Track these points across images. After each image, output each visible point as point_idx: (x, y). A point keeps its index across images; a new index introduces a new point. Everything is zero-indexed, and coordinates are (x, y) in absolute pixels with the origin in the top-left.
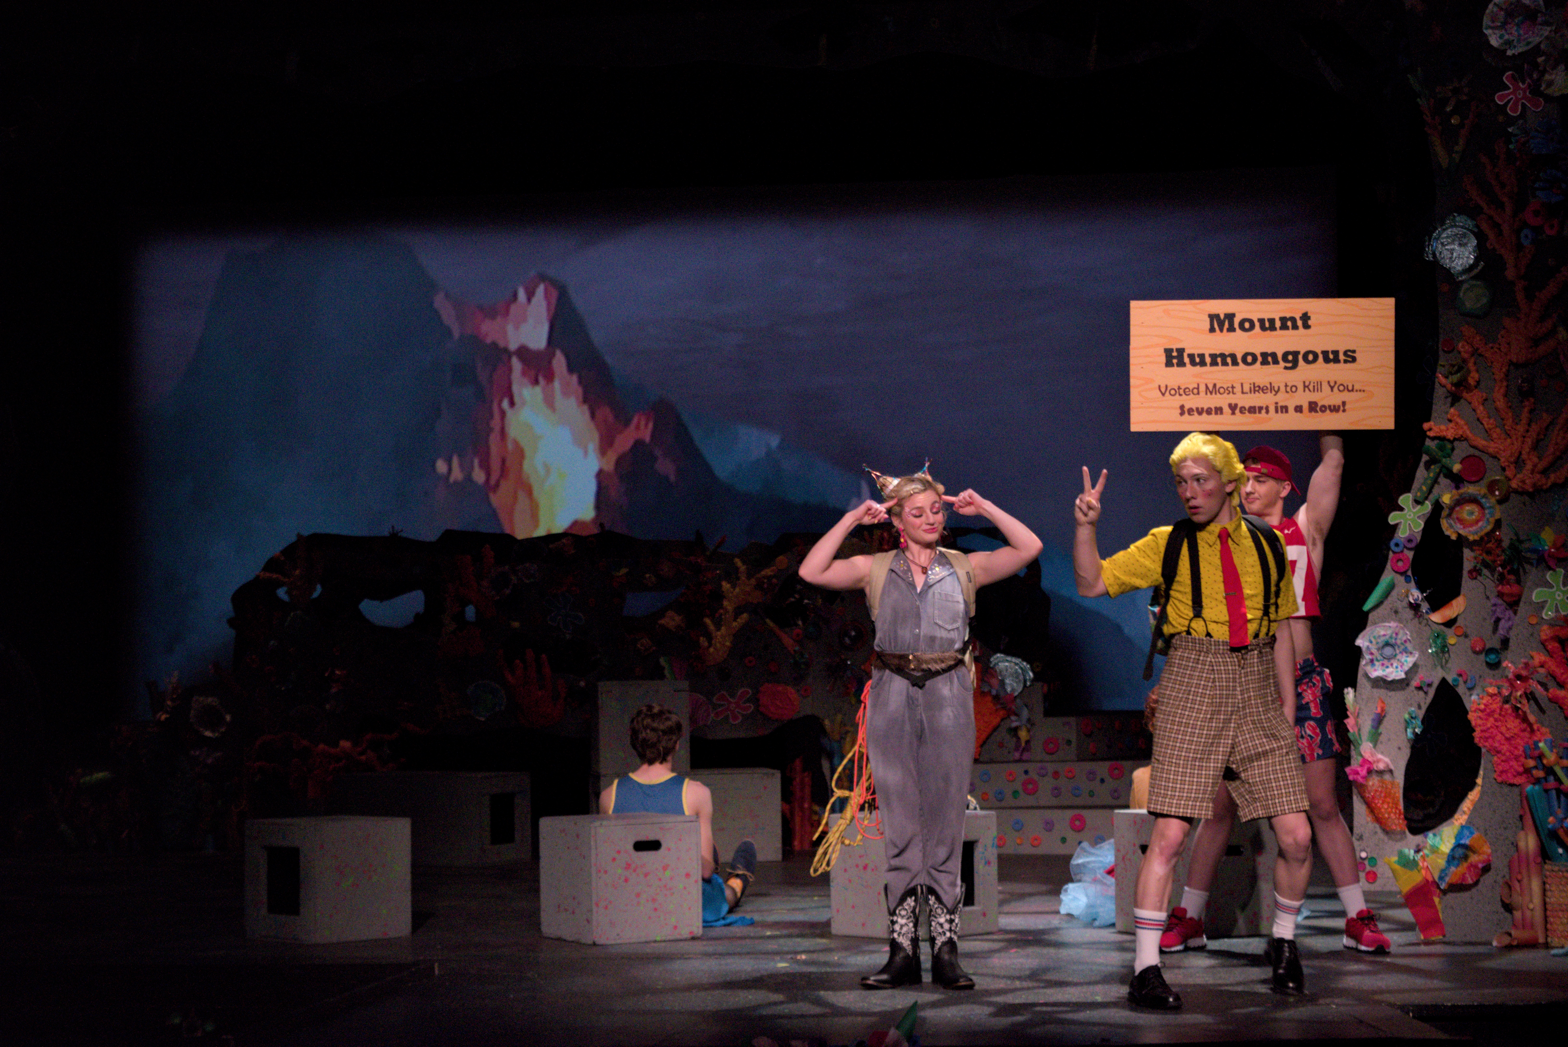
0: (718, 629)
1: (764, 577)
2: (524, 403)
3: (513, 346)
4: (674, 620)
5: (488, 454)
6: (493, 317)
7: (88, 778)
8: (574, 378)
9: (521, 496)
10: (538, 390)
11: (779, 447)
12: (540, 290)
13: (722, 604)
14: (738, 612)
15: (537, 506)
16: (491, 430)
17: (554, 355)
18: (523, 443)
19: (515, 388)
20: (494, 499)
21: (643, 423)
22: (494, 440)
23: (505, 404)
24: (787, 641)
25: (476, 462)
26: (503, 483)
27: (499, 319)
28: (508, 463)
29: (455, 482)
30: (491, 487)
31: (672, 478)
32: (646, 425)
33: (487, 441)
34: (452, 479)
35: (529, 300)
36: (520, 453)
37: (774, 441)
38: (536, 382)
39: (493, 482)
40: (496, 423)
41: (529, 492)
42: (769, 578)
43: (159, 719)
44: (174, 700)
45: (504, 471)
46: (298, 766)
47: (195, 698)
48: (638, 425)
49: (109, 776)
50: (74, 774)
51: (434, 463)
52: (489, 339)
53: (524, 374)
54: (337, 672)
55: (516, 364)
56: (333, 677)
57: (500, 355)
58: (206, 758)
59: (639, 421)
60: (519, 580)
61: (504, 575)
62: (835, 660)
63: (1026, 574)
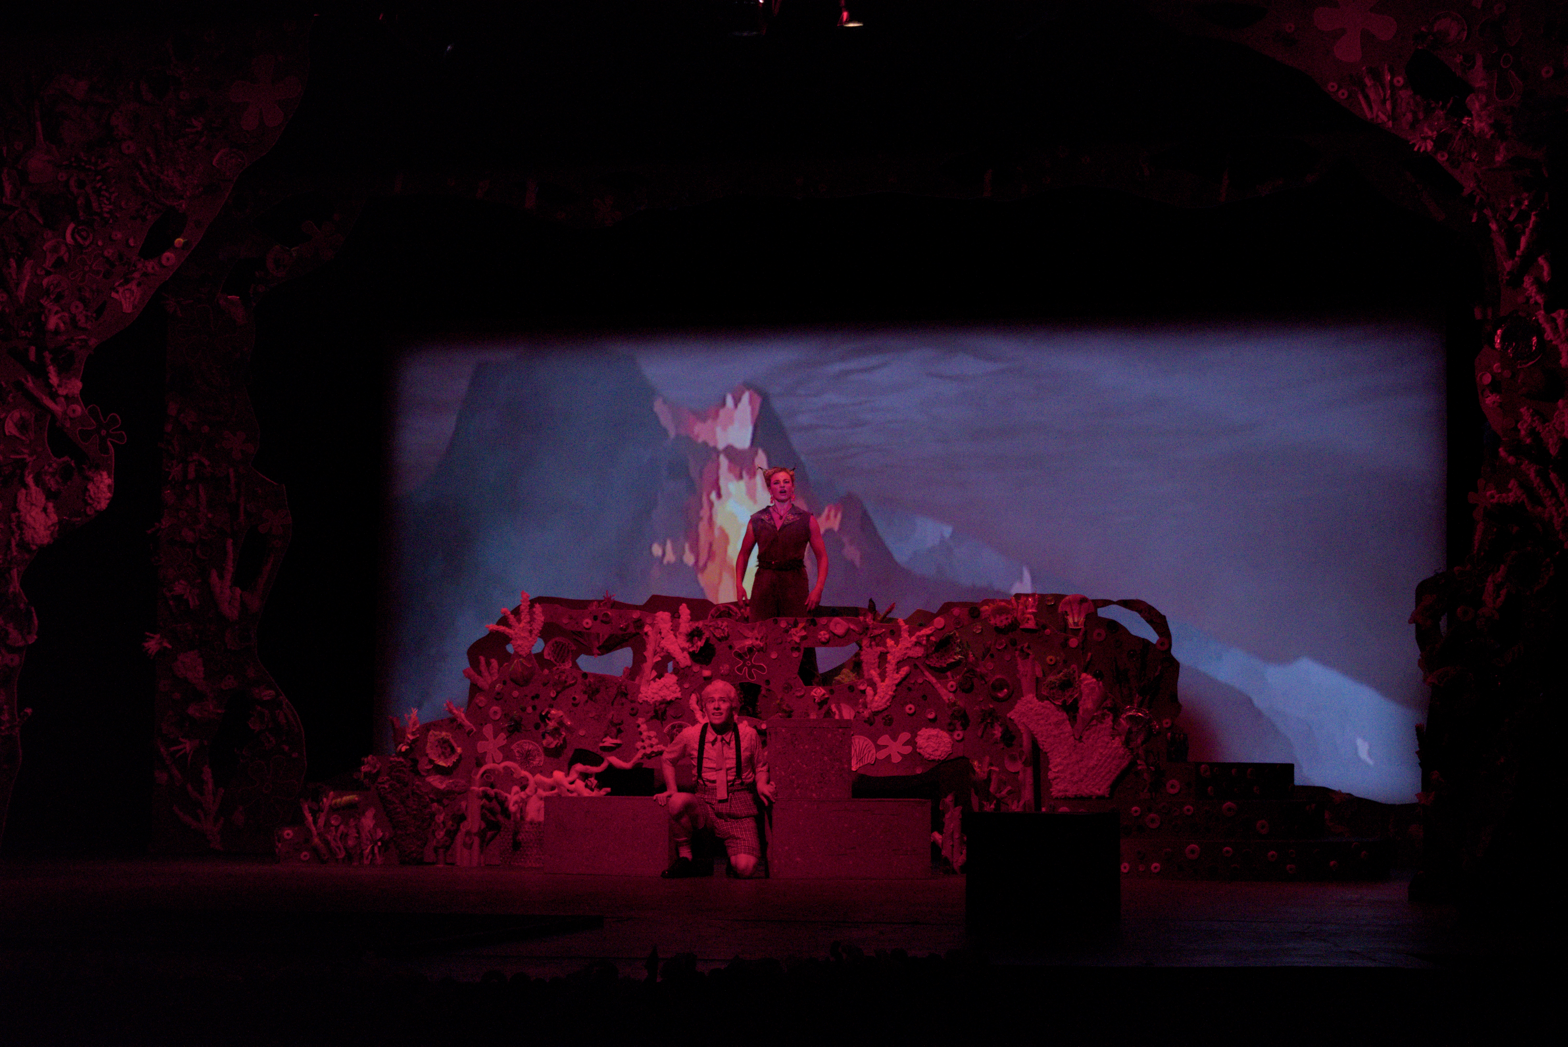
0: (883, 681)
1: (923, 636)
2: (730, 495)
3: (721, 446)
4: (849, 677)
5: (697, 536)
6: (704, 420)
7: (339, 800)
9: (725, 576)
10: (742, 484)
11: (952, 537)
12: (746, 397)
13: (886, 659)
14: (899, 664)
16: (701, 519)
17: (756, 453)
18: (727, 530)
19: (722, 482)
20: (703, 579)
21: (832, 513)
22: (703, 526)
23: (713, 496)
24: (943, 692)
25: (687, 546)
26: (709, 564)
27: (709, 422)
28: (715, 547)
29: (668, 563)
30: (699, 568)
31: (857, 563)
32: (836, 516)
33: (697, 526)
34: (665, 561)
35: (736, 406)
36: (725, 539)
37: (947, 531)
38: (740, 477)
40: (704, 513)
42: (928, 636)
43: (400, 750)
44: (413, 734)
45: (711, 555)
46: (517, 793)
47: (431, 733)
48: (828, 517)
49: (357, 799)
50: (327, 796)
51: (650, 547)
52: (700, 440)
53: (730, 470)
54: (553, 712)
55: (724, 461)
56: (549, 716)
57: (710, 453)
58: (439, 784)
59: (829, 511)
60: (712, 633)
61: (698, 629)
62: (984, 708)
63: (1158, 641)
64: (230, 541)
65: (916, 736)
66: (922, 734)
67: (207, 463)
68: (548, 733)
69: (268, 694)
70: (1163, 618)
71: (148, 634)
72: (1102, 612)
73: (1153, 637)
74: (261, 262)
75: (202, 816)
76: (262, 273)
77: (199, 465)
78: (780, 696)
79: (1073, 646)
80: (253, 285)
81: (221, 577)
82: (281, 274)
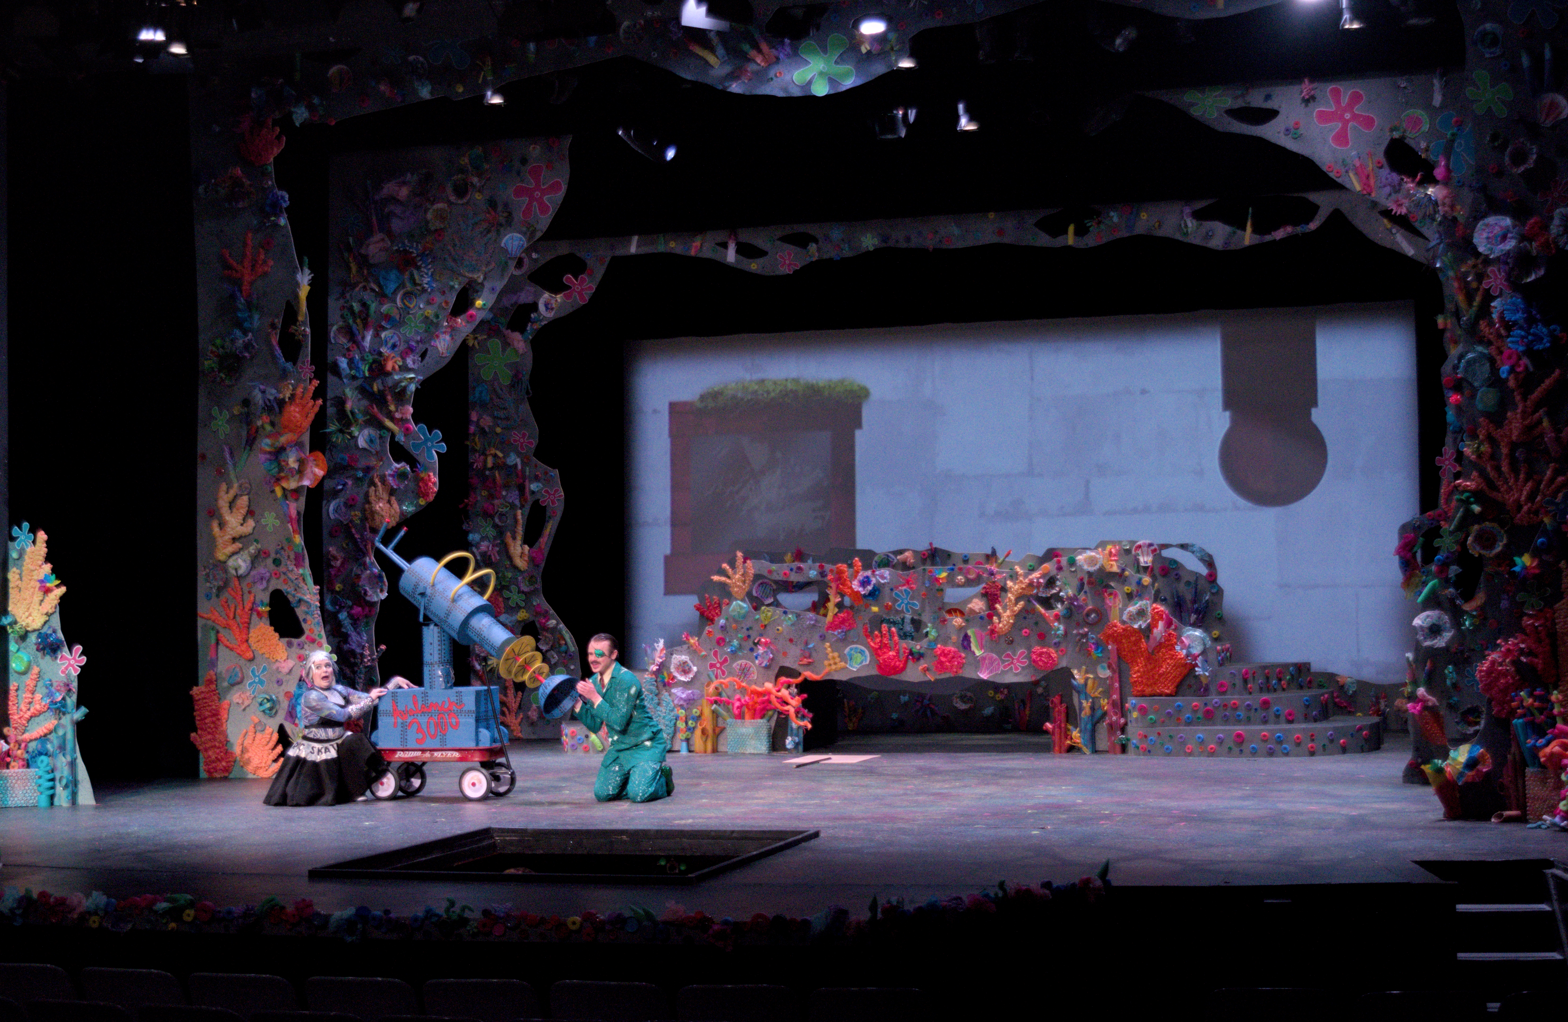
0: (1005, 611)
1: (1034, 578)
4: (978, 605)
13: (1007, 595)
14: (1018, 600)
24: (1050, 619)
43: (652, 669)
44: (661, 658)
46: (738, 700)
47: (674, 656)
54: (763, 640)
56: (759, 642)
58: (681, 694)
60: (877, 580)
61: (867, 577)
62: (1081, 631)
64: (519, 511)
65: (1031, 652)
66: (1036, 651)
67: (500, 455)
68: (759, 655)
70: (1211, 557)
72: (1168, 554)
73: (1204, 571)
74: (534, 307)
75: (507, 712)
76: (535, 314)
77: (495, 456)
78: (929, 625)
79: (1145, 584)
80: (529, 324)
81: (514, 538)
82: (550, 315)
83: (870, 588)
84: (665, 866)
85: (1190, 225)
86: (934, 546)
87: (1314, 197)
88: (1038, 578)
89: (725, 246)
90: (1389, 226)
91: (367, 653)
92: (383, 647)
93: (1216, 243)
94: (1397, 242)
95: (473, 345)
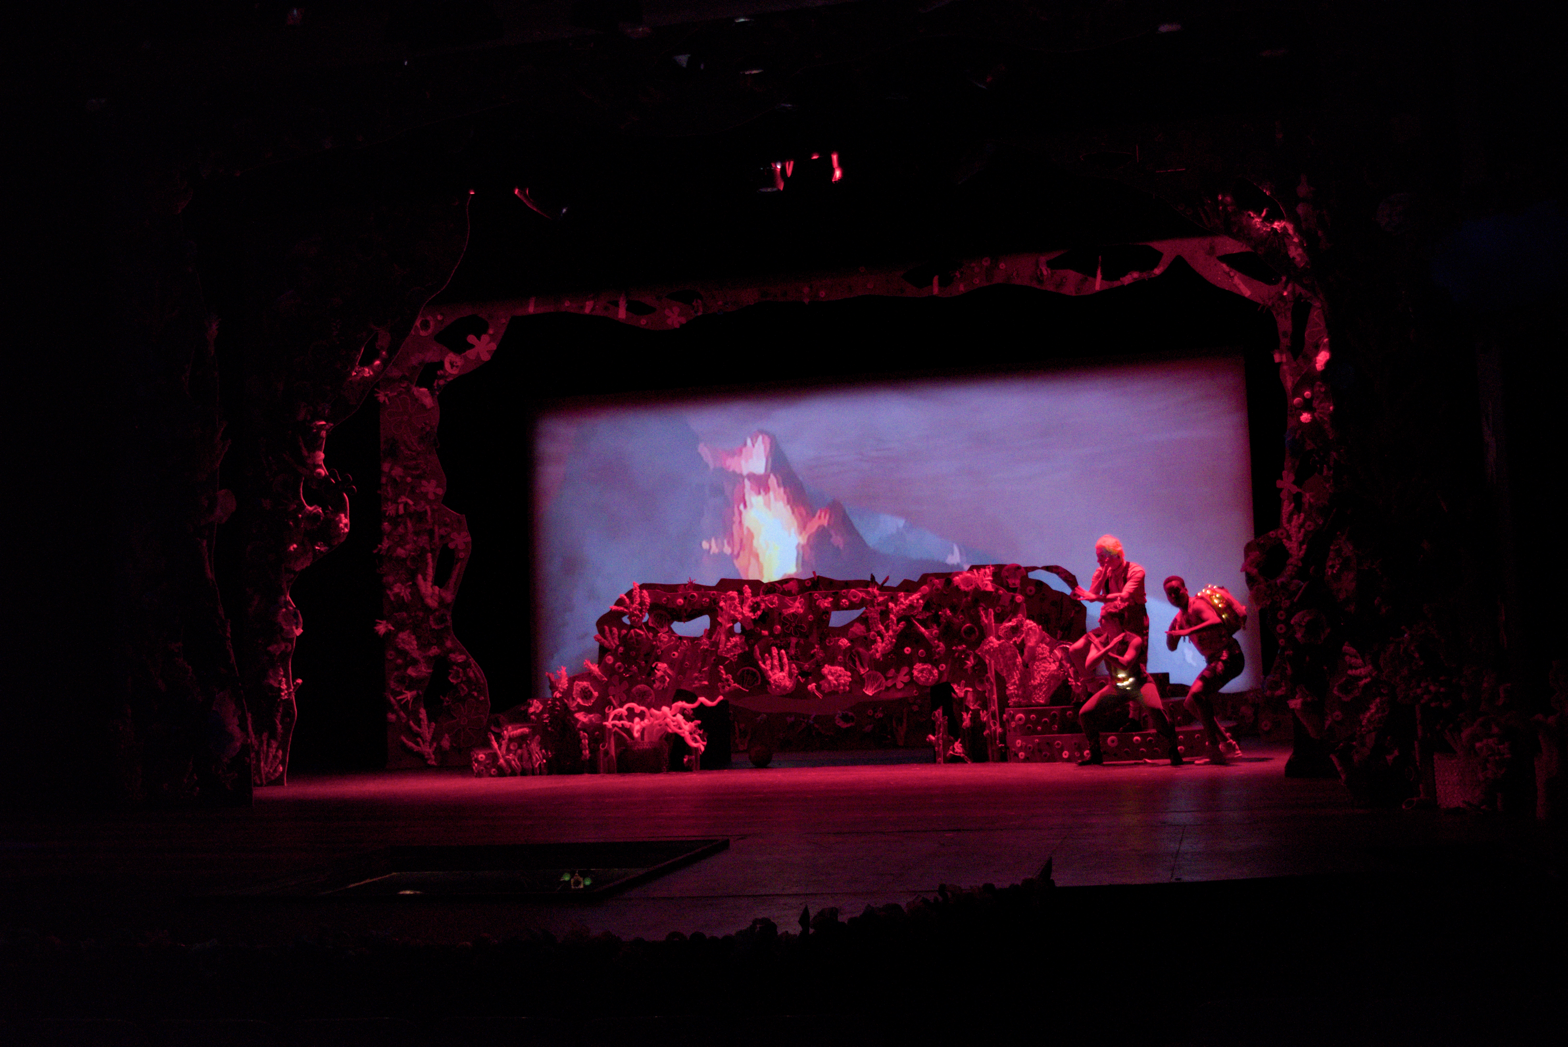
0: (887, 632)
2: (752, 506)
3: (745, 473)
4: (860, 629)
5: (732, 534)
6: (733, 456)
7: (515, 732)
8: (782, 490)
9: (753, 561)
10: (761, 498)
11: (904, 527)
12: (760, 439)
13: (889, 617)
14: (899, 621)
15: (762, 567)
16: (733, 523)
17: (769, 477)
18: (752, 529)
19: (747, 498)
20: (737, 563)
21: (823, 515)
22: (735, 528)
23: (742, 507)
24: (930, 638)
25: (725, 542)
26: (742, 554)
27: (736, 458)
28: (745, 541)
29: (714, 554)
30: (735, 556)
31: (841, 547)
32: (825, 516)
33: (731, 528)
34: (711, 553)
35: (754, 445)
36: (751, 535)
38: (759, 493)
39: (736, 553)
40: (736, 518)
41: (757, 556)
43: (556, 696)
44: (563, 684)
45: (742, 547)
46: (638, 723)
47: (575, 683)
48: (820, 517)
49: (527, 731)
50: (507, 730)
51: (701, 544)
52: (731, 470)
53: (752, 488)
54: (659, 665)
55: (747, 483)
56: (657, 668)
57: (738, 478)
58: (584, 718)
59: (821, 514)
60: (766, 605)
61: (757, 603)
62: (960, 648)
63: (1071, 593)
64: (429, 555)
65: (913, 669)
66: (917, 668)
67: (411, 502)
68: (657, 679)
69: (460, 658)
70: (1074, 577)
71: (378, 621)
72: (1032, 575)
73: (1068, 591)
74: (441, 365)
75: (421, 743)
76: (442, 372)
77: (406, 504)
78: (817, 646)
79: (1019, 601)
80: (436, 381)
81: (425, 580)
82: (455, 372)
83: (759, 613)
84: (569, 881)
85: (1045, 273)
86: (817, 575)
87: (1157, 245)
88: (918, 600)
89: (616, 304)
90: (1227, 269)
91: (284, 687)
92: (299, 681)
93: (1069, 290)
94: (1235, 285)
95: (384, 401)
